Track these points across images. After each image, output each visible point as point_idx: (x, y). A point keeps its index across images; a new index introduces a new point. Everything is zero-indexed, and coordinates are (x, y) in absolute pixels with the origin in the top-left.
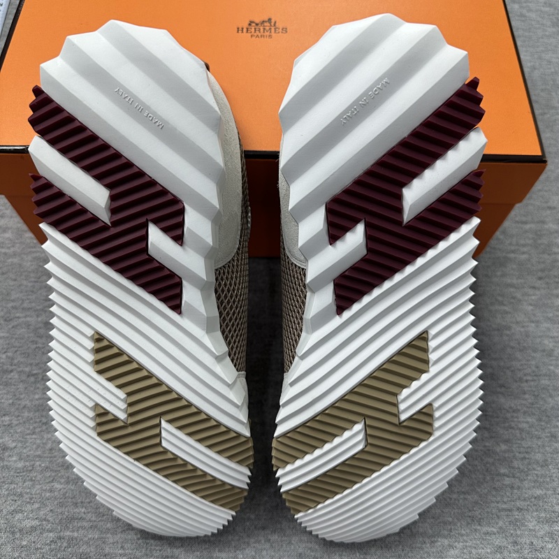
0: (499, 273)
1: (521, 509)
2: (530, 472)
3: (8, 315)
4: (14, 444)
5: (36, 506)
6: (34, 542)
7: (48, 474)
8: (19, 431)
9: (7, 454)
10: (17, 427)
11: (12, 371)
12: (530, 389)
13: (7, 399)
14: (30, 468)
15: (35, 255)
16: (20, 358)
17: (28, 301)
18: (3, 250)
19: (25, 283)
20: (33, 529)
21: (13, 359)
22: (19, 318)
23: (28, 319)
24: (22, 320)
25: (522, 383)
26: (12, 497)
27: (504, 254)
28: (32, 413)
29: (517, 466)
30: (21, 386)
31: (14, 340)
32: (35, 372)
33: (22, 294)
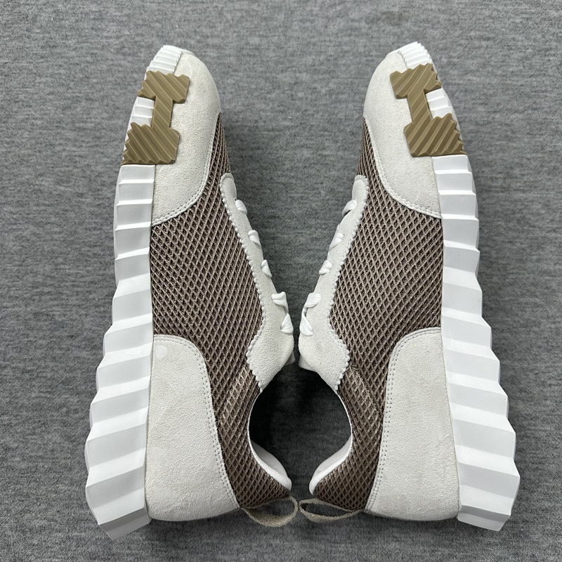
0: (535, 257)
1: (527, 521)
2: (541, 484)
4: (16, 445)
5: (43, 506)
6: (44, 541)
7: (52, 475)
8: (19, 431)
10: (16, 427)
11: (5, 367)
12: (553, 395)
14: (34, 470)
16: (12, 354)
17: (14, 289)
19: (9, 266)
20: (43, 528)
21: (5, 354)
22: (6, 307)
23: (17, 309)
24: (10, 309)
25: (545, 387)
26: (19, 498)
27: (544, 234)
28: (30, 413)
29: (528, 477)
30: (16, 383)
31: (4, 333)
32: (29, 368)
33: (7, 281)
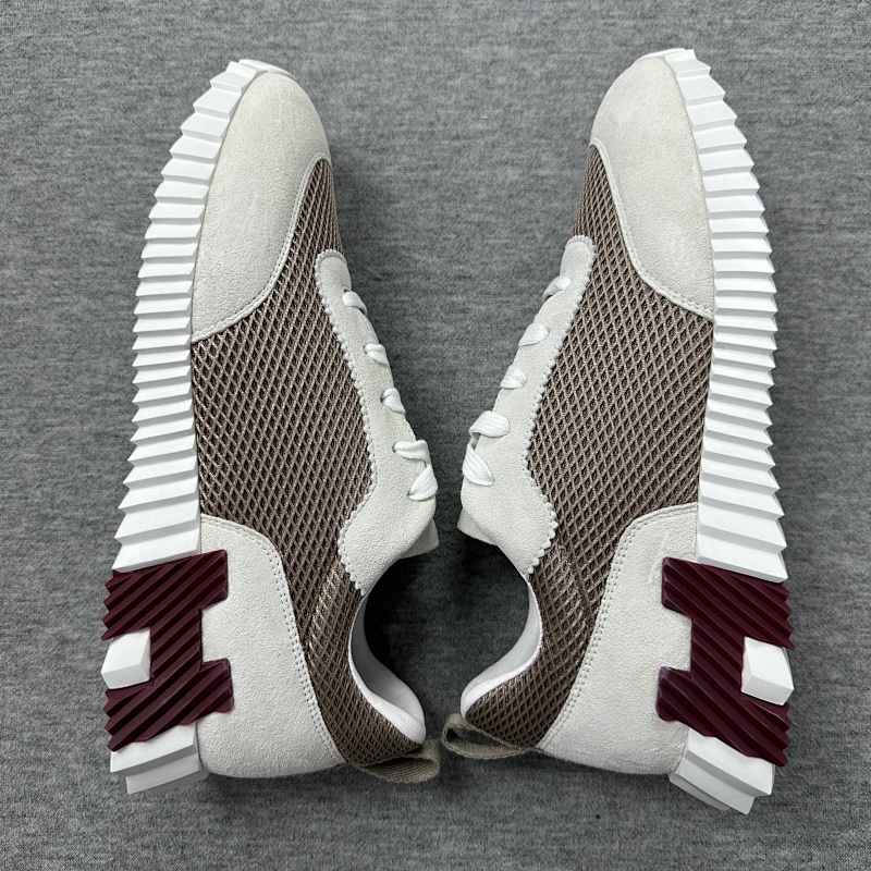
3: (34, 421)
9: (68, 649)
13: (54, 564)
15: (61, 310)
18: (6, 302)
